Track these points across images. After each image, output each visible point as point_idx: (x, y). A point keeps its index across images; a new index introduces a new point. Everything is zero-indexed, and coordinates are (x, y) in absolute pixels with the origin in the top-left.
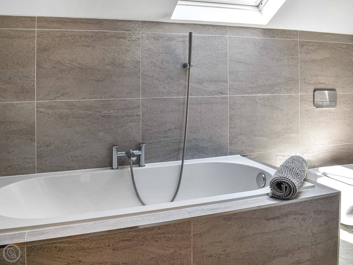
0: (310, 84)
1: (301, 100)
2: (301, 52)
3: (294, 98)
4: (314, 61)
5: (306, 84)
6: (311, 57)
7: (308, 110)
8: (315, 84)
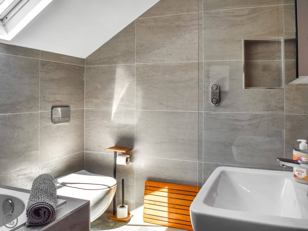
0: (48, 102)
1: (41, 117)
2: (42, 71)
3: (34, 116)
4: (52, 80)
5: (45, 102)
6: (50, 77)
7: (47, 126)
8: (53, 101)
